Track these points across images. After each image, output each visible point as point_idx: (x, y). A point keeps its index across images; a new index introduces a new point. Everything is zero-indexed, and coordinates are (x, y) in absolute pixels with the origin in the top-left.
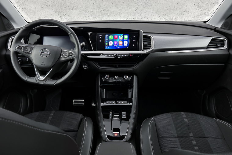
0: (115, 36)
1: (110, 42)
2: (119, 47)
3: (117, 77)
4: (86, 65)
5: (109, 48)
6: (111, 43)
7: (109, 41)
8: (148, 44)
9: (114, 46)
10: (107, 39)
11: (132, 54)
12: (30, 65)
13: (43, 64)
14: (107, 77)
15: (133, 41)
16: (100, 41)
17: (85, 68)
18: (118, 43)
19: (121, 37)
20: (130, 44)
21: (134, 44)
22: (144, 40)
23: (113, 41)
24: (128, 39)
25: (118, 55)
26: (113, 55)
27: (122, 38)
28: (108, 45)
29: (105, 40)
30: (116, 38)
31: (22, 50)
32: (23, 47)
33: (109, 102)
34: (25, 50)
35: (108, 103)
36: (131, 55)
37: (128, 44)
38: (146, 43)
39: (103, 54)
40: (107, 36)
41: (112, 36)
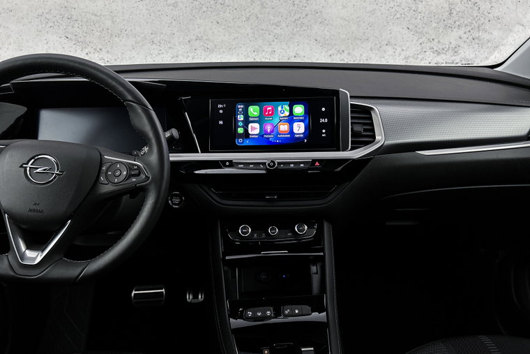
0: (266, 109)
1: (250, 125)
2: (279, 139)
3: (274, 231)
4: (176, 195)
5: (247, 142)
6: (254, 129)
7: (247, 121)
8: (365, 130)
9: (262, 136)
10: (241, 118)
11: (321, 161)
14: (245, 231)
15: (322, 120)
16: (221, 122)
17: (176, 204)
18: (275, 127)
19: (283, 109)
20: (313, 130)
21: (324, 131)
22: (352, 118)
23: (260, 120)
24: (305, 117)
25: (279, 163)
26: (264, 164)
27: (287, 113)
28: (246, 134)
29: (236, 121)
30: (269, 114)
33: (254, 313)
35: (250, 314)
36: (317, 164)
37: (308, 131)
38: (358, 128)
39: (231, 164)
40: (242, 106)
41: (257, 108)
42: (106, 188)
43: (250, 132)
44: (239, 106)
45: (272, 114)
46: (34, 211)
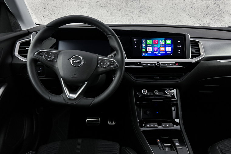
1: (148, 48)
2: (160, 53)
3: (157, 92)
5: (147, 55)
6: (150, 49)
7: (146, 46)
8: (196, 51)
9: (153, 52)
10: (144, 45)
12: (44, 76)
14: (145, 92)
15: (178, 46)
16: (135, 47)
18: (158, 49)
19: (162, 41)
20: (174, 50)
21: (179, 51)
22: (191, 45)
23: (152, 46)
24: (171, 44)
25: (161, 64)
26: (155, 64)
27: (164, 43)
28: (146, 52)
29: (142, 46)
30: (156, 43)
31: (44, 56)
32: (44, 53)
33: (150, 125)
34: (48, 56)
35: (148, 126)
36: (177, 64)
37: (172, 50)
38: (194, 50)
39: (140, 63)
40: (145, 40)
41: (151, 41)
42: (101, 70)
43: (148, 50)
44: (143, 40)
45: (157, 43)
46: (74, 77)
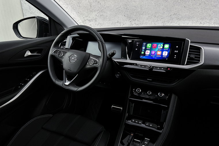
0: (154, 45)
2: (156, 57)
3: (150, 93)
4: (118, 74)
5: (144, 57)
7: (146, 50)
8: (195, 57)
9: (150, 55)
10: (144, 48)
11: (171, 68)
13: (70, 69)
14: (139, 90)
15: (176, 51)
16: (136, 49)
17: (117, 76)
18: (156, 52)
19: (161, 46)
20: (170, 55)
24: (168, 49)
25: (153, 67)
26: (147, 66)
27: (162, 47)
28: (144, 54)
29: (142, 49)
30: (154, 47)
31: (57, 54)
33: (135, 121)
35: (133, 120)
36: (169, 69)
37: (168, 56)
38: (192, 56)
39: (136, 64)
40: (145, 44)
41: (150, 45)
42: (88, 66)
43: (146, 54)
44: (144, 44)
45: (156, 47)
